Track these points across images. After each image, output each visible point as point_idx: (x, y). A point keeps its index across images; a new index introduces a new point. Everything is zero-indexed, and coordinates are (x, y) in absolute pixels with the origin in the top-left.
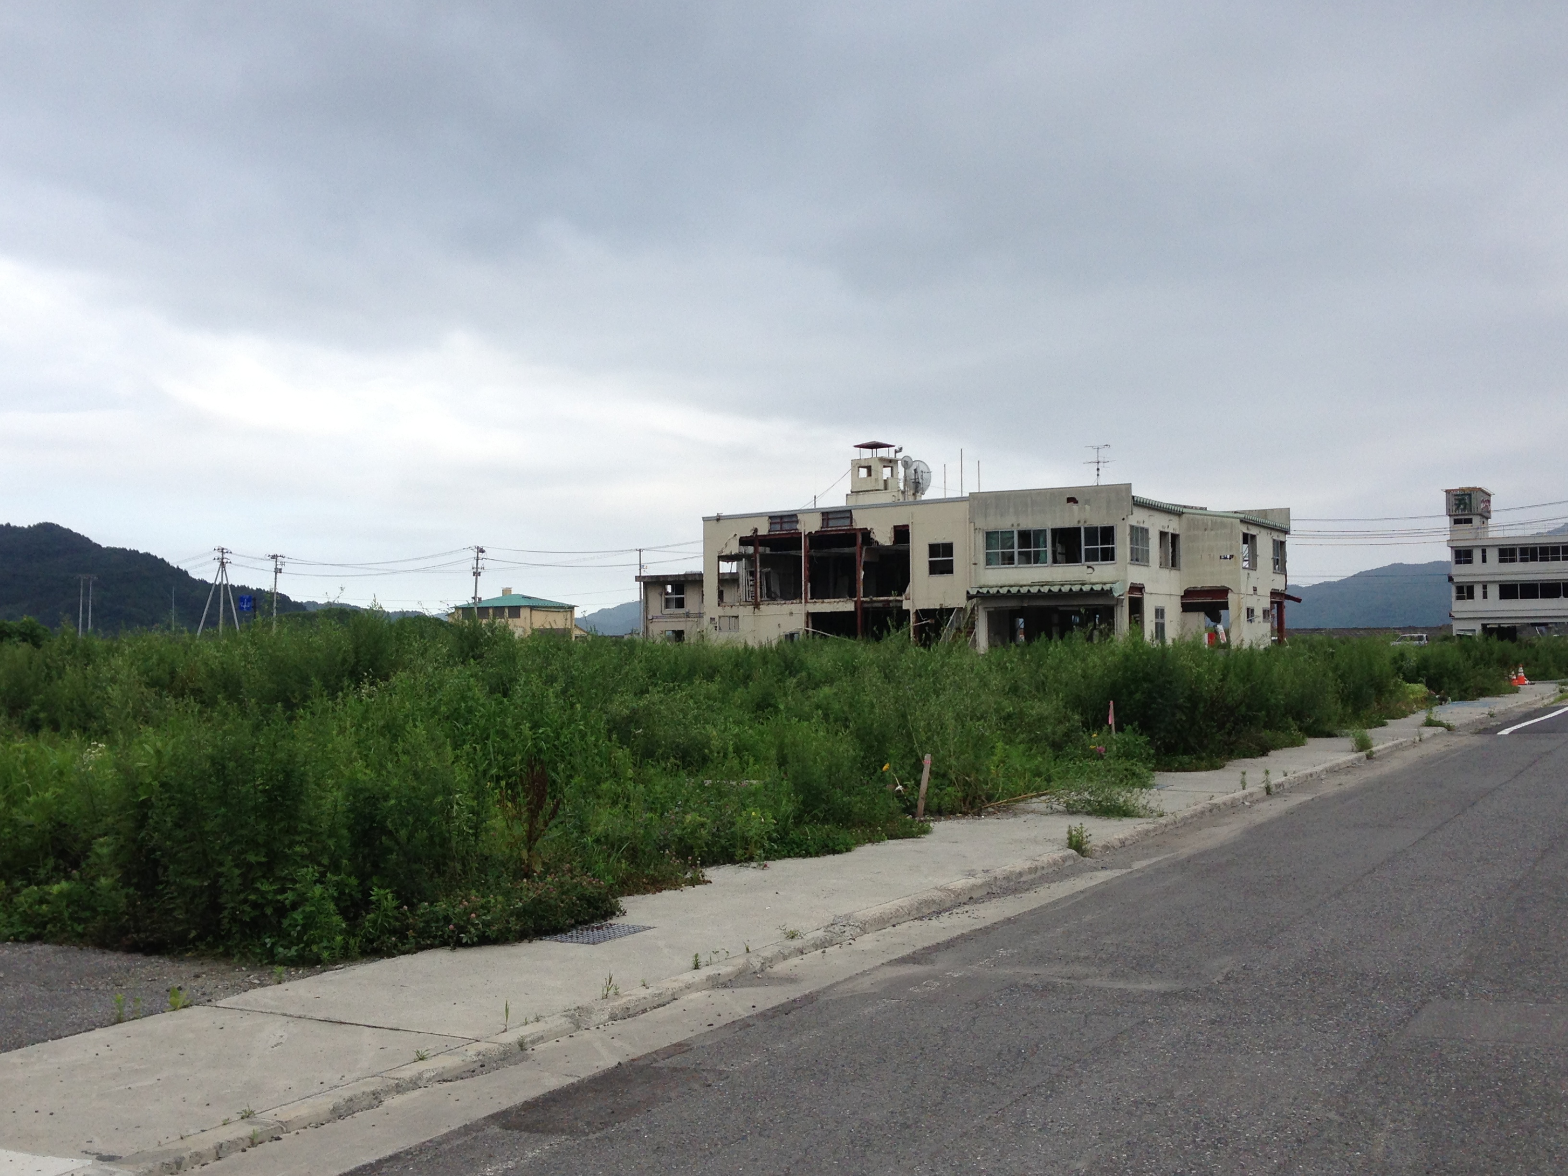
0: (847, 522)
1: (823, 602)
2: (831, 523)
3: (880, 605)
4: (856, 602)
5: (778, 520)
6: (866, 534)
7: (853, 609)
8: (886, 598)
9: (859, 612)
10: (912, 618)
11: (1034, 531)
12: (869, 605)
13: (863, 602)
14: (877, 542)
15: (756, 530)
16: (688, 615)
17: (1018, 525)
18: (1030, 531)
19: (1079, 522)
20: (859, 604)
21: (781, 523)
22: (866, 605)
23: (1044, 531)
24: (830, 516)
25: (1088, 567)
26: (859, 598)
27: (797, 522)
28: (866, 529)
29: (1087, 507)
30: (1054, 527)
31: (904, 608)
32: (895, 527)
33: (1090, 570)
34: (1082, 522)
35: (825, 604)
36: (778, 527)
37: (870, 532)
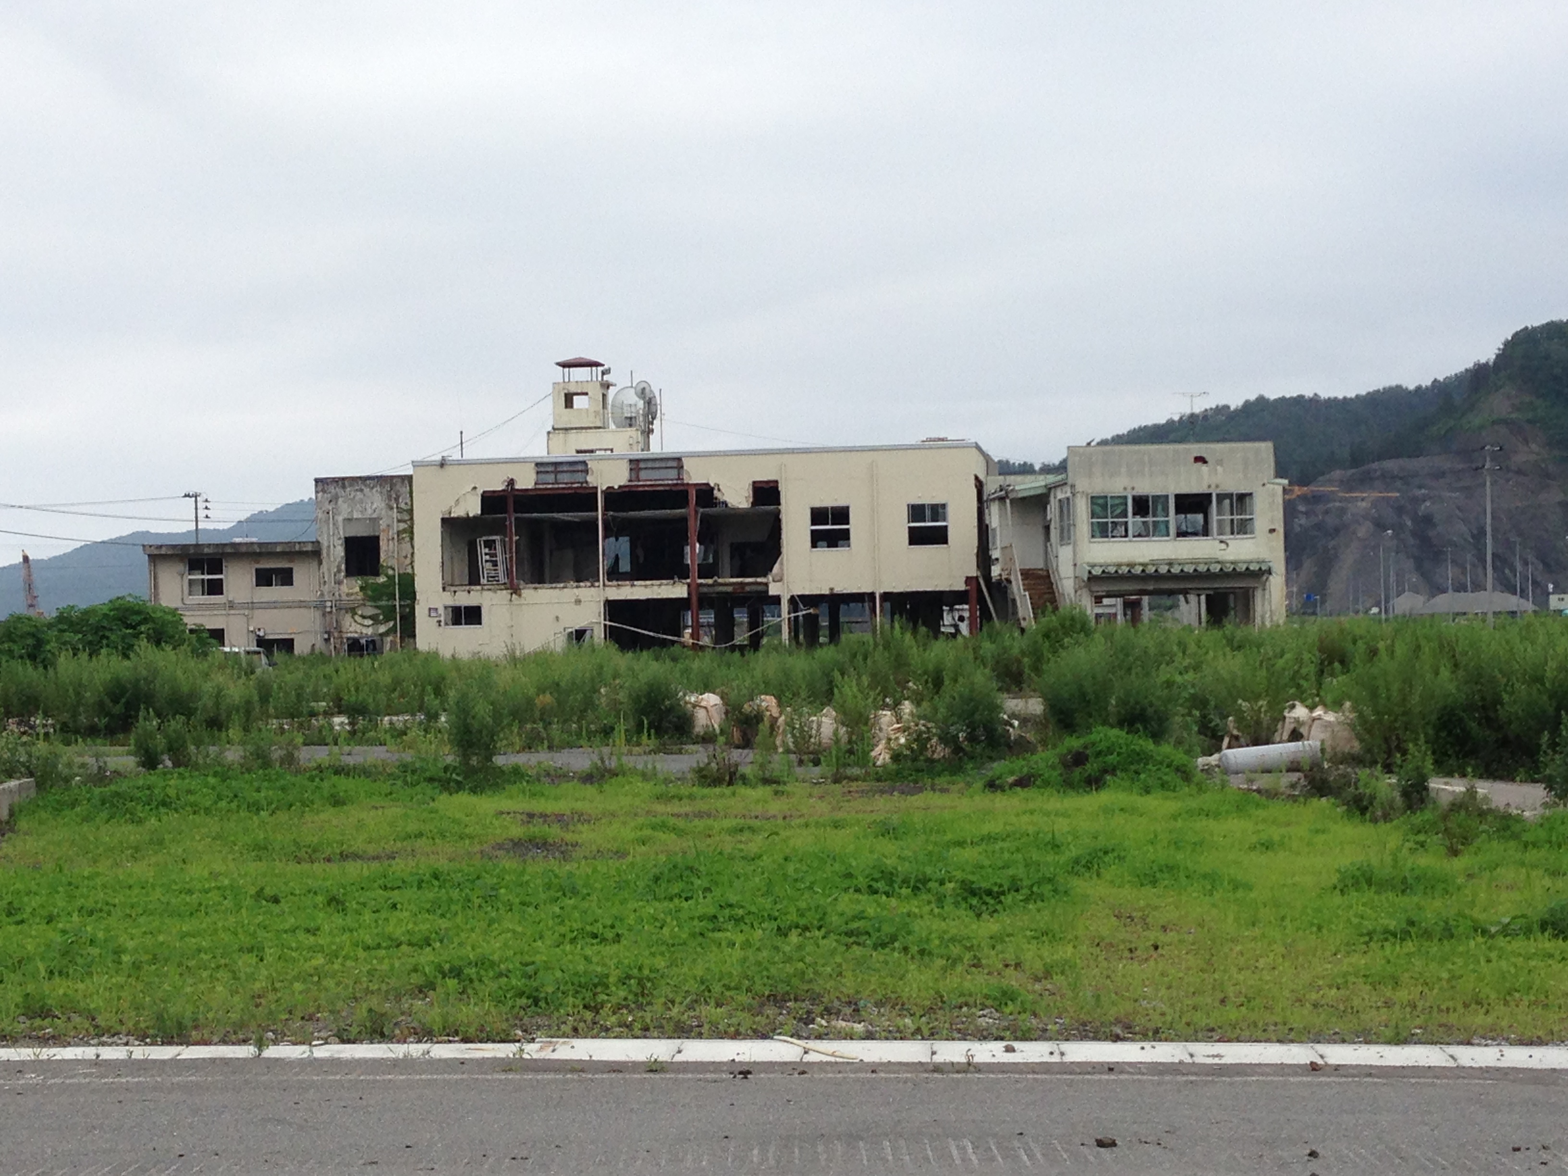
0: (673, 474)
1: (633, 585)
2: (643, 475)
3: (730, 589)
4: (689, 585)
5: (550, 469)
6: (706, 494)
7: (685, 595)
8: (739, 580)
9: (694, 599)
10: (785, 606)
11: (1153, 497)
12: (711, 590)
13: (701, 585)
14: (725, 504)
15: (511, 482)
16: (231, 605)
17: (1133, 489)
18: (1147, 497)
19: (1209, 486)
20: (693, 586)
21: (556, 473)
22: (705, 590)
23: (1166, 497)
24: (642, 465)
25: (1222, 542)
26: (694, 580)
27: (586, 472)
28: (708, 484)
29: (1219, 468)
30: (1178, 492)
31: (771, 593)
32: (754, 483)
33: (1223, 546)
34: (1213, 486)
35: (634, 589)
36: (551, 478)
37: (713, 489)
